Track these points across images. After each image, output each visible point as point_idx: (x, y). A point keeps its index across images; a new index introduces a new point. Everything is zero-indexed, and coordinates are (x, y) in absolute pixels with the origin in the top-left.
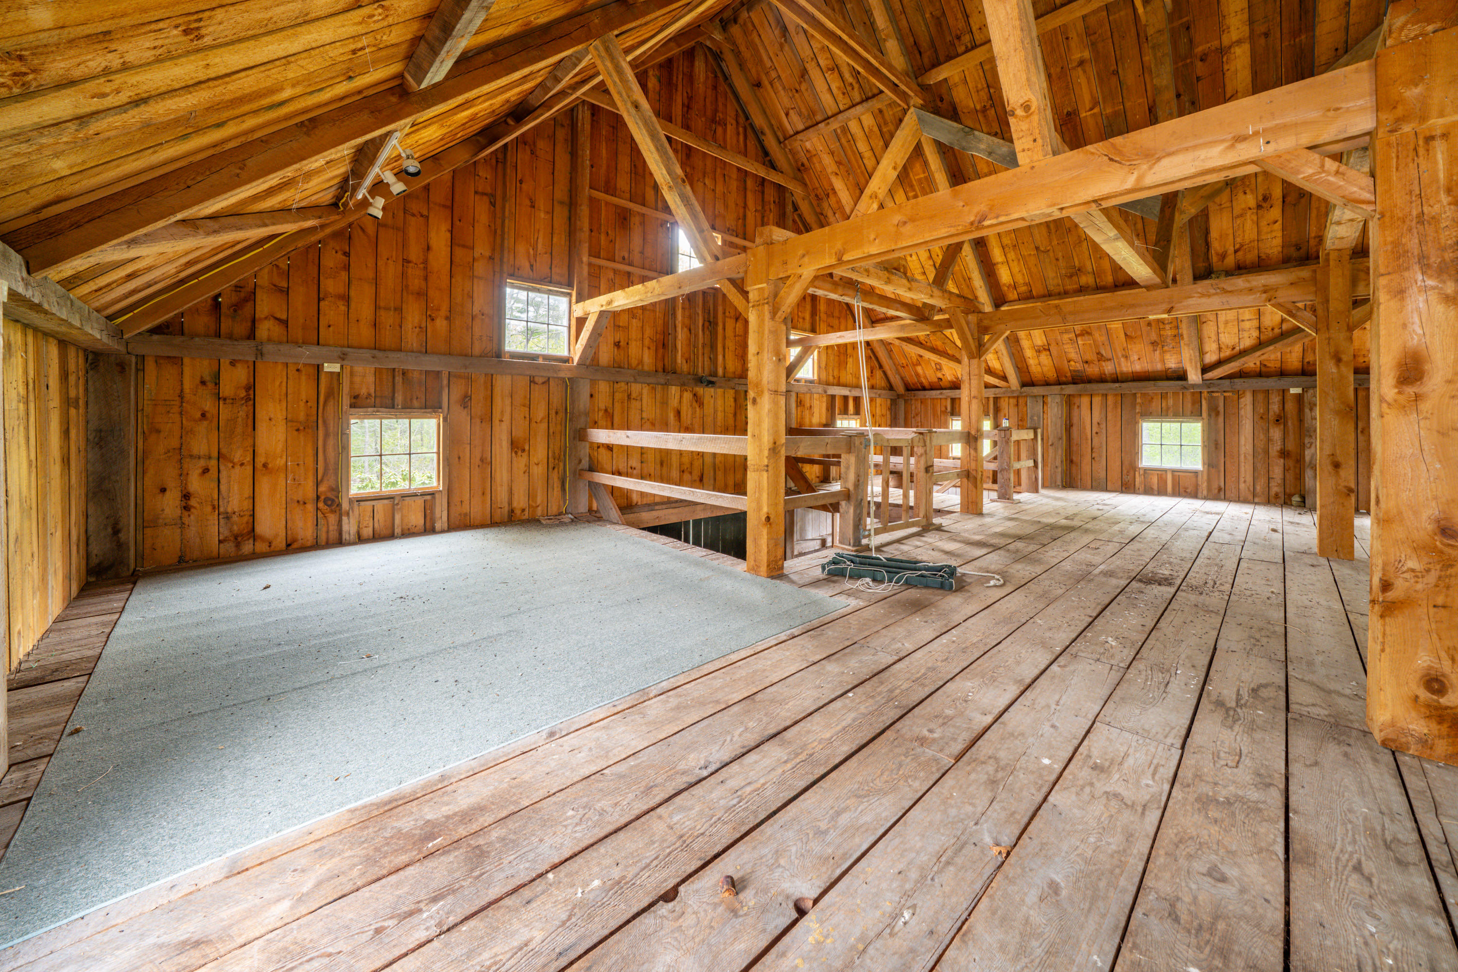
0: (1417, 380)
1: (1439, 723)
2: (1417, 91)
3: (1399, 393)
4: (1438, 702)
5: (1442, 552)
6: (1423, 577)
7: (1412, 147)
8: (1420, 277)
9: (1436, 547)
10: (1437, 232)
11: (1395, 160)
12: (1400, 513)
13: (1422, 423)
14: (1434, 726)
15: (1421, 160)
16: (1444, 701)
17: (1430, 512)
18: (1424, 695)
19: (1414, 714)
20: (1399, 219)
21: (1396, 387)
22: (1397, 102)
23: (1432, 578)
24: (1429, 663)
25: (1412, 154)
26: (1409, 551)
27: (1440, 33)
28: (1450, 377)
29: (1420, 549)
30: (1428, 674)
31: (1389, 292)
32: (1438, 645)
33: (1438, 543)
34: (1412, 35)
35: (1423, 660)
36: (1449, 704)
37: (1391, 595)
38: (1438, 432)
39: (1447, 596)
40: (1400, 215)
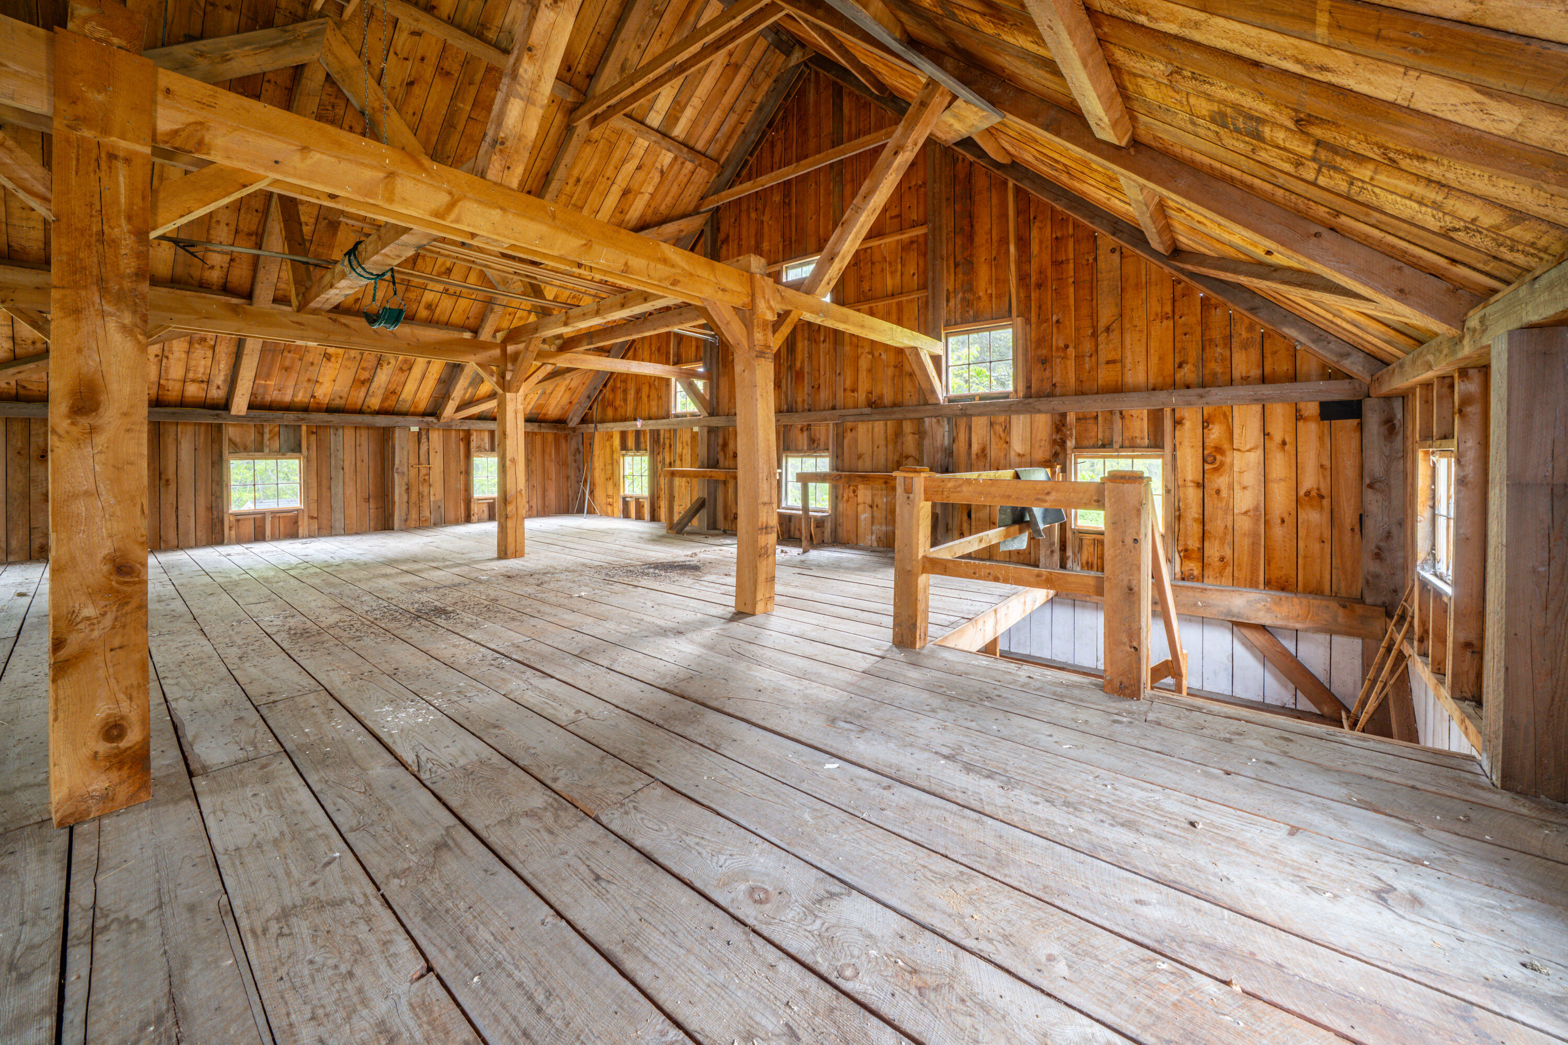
0: (92, 411)
1: (120, 769)
2: (101, 97)
3: (73, 424)
4: (118, 748)
5: (118, 592)
6: (99, 622)
7: (94, 156)
8: (97, 299)
9: (112, 588)
10: (116, 257)
11: (74, 162)
12: (73, 559)
13: (97, 458)
14: (114, 775)
15: (103, 174)
16: (123, 744)
17: (105, 552)
18: (103, 747)
19: (93, 773)
20: (76, 229)
21: (69, 417)
22: (78, 98)
23: (108, 621)
24: (107, 711)
25: (93, 164)
26: (83, 598)
27: (124, 52)
28: (125, 409)
29: (92, 594)
30: (107, 724)
31: (62, 308)
32: (116, 688)
33: (114, 583)
34: (97, 35)
35: (102, 711)
36: (128, 745)
37: (63, 653)
38: (114, 466)
39: (123, 636)
40: (79, 225)
